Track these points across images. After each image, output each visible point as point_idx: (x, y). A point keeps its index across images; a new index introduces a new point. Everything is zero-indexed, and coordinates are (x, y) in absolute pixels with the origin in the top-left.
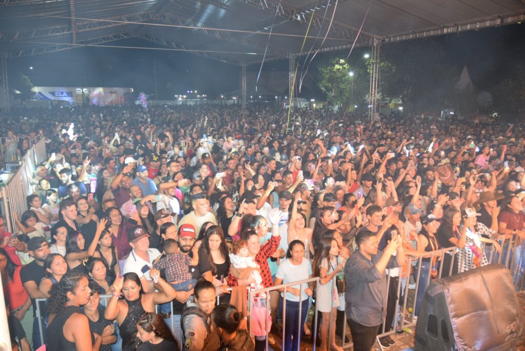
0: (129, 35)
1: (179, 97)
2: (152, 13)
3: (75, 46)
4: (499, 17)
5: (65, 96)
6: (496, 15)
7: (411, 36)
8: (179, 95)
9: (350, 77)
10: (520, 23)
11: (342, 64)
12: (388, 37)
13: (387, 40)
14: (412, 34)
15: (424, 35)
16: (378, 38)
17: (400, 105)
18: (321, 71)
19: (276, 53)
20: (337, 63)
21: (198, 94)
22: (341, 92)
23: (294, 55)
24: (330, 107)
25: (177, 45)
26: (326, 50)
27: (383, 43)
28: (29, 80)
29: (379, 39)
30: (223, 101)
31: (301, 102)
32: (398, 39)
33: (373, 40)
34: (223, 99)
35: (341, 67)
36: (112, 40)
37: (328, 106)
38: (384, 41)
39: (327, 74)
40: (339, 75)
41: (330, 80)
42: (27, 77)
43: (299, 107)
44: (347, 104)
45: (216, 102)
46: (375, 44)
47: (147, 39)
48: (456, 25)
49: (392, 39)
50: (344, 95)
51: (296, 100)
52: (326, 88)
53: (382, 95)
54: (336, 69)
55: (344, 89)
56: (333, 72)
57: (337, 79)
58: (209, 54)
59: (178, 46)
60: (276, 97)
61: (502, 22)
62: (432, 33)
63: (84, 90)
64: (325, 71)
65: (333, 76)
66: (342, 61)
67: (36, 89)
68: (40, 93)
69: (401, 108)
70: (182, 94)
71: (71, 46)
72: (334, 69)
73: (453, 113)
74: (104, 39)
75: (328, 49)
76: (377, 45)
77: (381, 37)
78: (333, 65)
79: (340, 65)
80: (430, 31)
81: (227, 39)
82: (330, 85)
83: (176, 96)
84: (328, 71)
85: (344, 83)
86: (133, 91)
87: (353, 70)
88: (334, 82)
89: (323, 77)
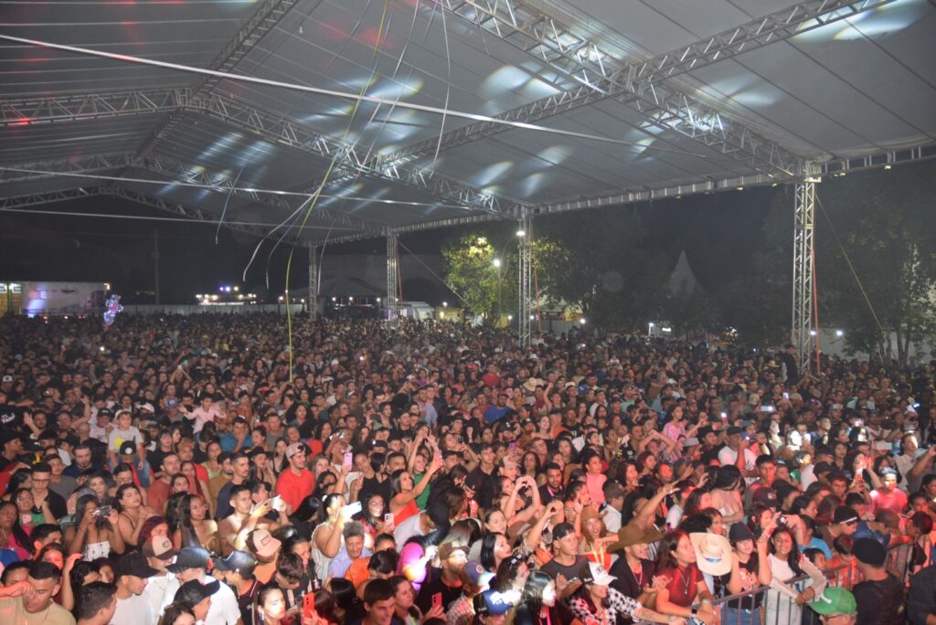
0: (97, 191)
1: (204, 298)
2: (129, 155)
4: (710, 178)
6: (705, 176)
7: (579, 205)
8: (203, 294)
9: (496, 269)
10: (741, 189)
11: (483, 246)
12: (544, 205)
13: (542, 210)
14: (580, 201)
15: (600, 203)
16: (527, 205)
17: (581, 316)
18: (448, 257)
19: (363, 227)
20: (473, 244)
21: (239, 293)
22: (485, 292)
23: (395, 230)
24: (467, 317)
25: (186, 210)
26: (445, 223)
27: (537, 214)
29: (529, 208)
30: (283, 307)
31: (418, 310)
32: (559, 208)
33: (520, 208)
34: (283, 302)
35: (480, 251)
36: (61, 200)
37: (464, 316)
38: (537, 211)
39: (458, 263)
40: (478, 265)
41: (462, 273)
43: (415, 317)
44: (494, 313)
45: (270, 308)
46: (523, 216)
47: (129, 198)
48: (647, 189)
49: (550, 207)
50: (489, 298)
51: (410, 305)
52: (457, 285)
53: (549, 298)
54: (473, 253)
55: (486, 288)
56: (467, 258)
57: (470, 271)
59: (190, 211)
60: (379, 300)
61: (716, 186)
62: (611, 201)
63: (13, 286)
64: (455, 259)
65: (468, 266)
66: (482, 241)
69: (583, 321)
70: (211, 294)
72: (469, 253)
73: (669, 330)
75: (449, 222)
76: (527, 217)
77: (532, 205)
78: (467, 247)
79: (479, 248)
80: (607, 197)
81: (272, 203)
82: (463, 281)
83: (199, 296)
84: (459, 257)
85: (486, 277)
86: (108, 287)
87: (499, 256)
88: (471, 276)
89: (451, 267)
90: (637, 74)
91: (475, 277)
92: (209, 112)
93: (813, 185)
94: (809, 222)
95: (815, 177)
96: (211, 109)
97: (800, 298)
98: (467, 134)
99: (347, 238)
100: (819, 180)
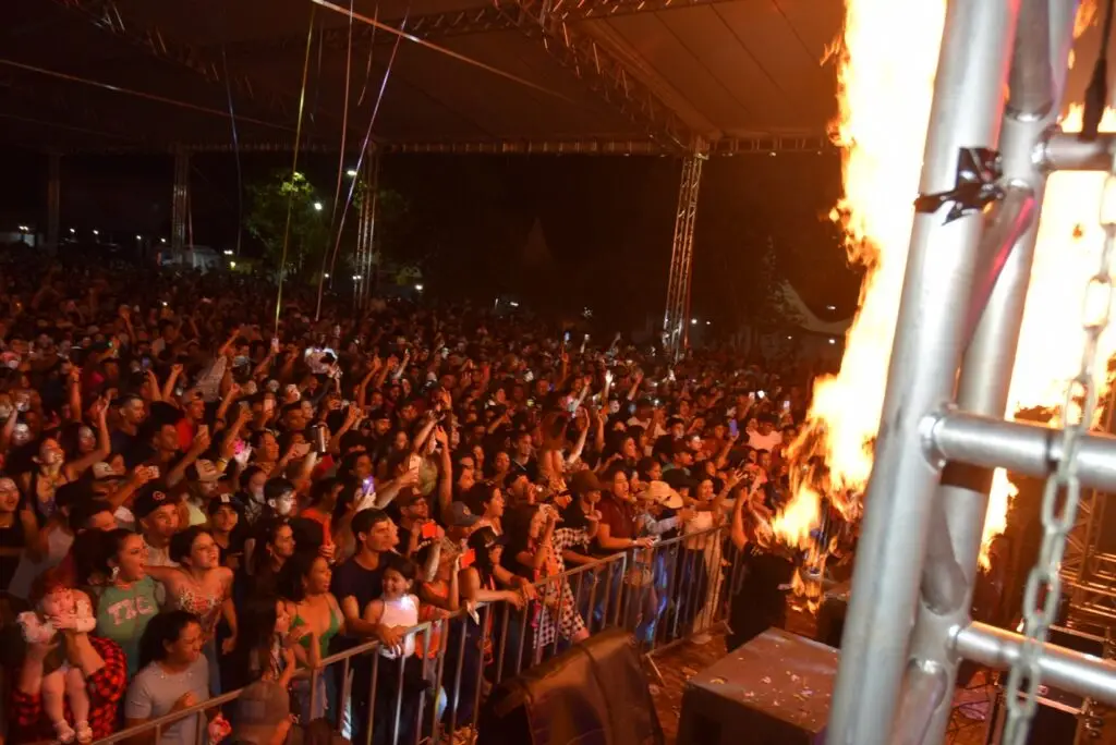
4: (596, 138)
6: (592, 136)
7: (441, 148)
9: (316, 213)
10: (628, 155)
11: (299, 183)
12: (396, 142)
13: (394, 147)
14: (443, 143)
15: (467, 149)
17: (419, 281)
18: (252, 192)
20: (287, 180)
23: (188, 148)
24: (267, 272)
26: (262, 147)
27: (387, 152)
29: (378, 143)
32: (417, 148)
35: (296, 190)
37: (263, 270)
38: (388, 148)
39: (265, 201)
40: (290, 204)
41: (269, 214)
44: (306, 268)
46: (370, 152)
48: (525, 141)
49: (404, 146)
50: (301, 250)
52: (261, 229)
53: (383, 257)
54: (286, 192)
56: (277, 196)
60: (139, 237)
61: (600, 146)
62: (481, 148)
64: (261, 195)
65: (276, 206)
66: (298, 176)
69: (419, 287)
72: (279, 190)
73: (515, 305)
75: (269, 147)
76: (375, 155)
77: (383, 140)
78: (278, 182)
79: (294, 184)
80: (477, 142)
82: (270, 224)
84: (266, 194)
87: (321, 198)
89: (255, 205)
90: (552, 8)
93: (701, 162)
94: (693, 200)
95: (704, 155)
97: (676, 280)
99: (113, 149)
100: (707, 158)
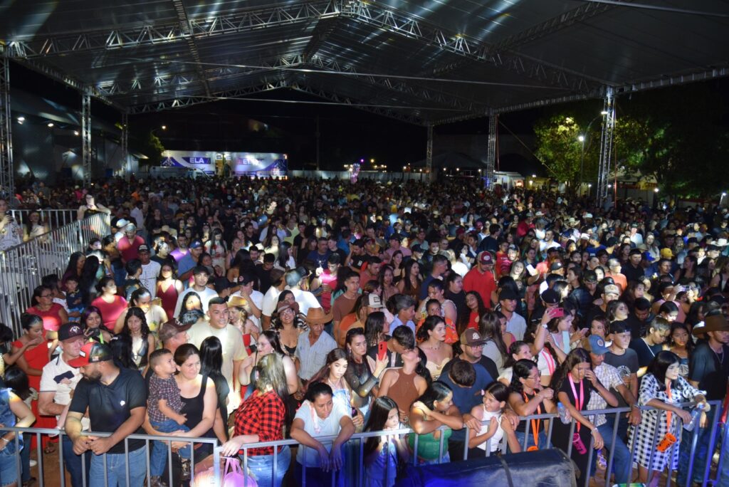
0: (279, 85)
1: (350, 167)
2: (302, 57)
3: (210, 99)
5: (201, 163)
7: (662, 83)
8: (349, 164)
9: (580, 144)
11: (570, 125)
12: (627, 85)
13: (626, 89)
14: (663, 79)
15: (682, 81)
16: (612, 85)
17: (656, 185)
18: (540, 134)
19: (471, 108)
20: (562, 123)
21: (374, 164)
22: (569, 164)
23: (497, 111)
24: (553, 185)
25: (339, 98)
26: (538, 104)
27: (620, 93)
28: (159, 142)
29: (614, 88)
30: (405, 174)
31: (512, 178)
32: (642, 87)
33: (606, 89)
34: (407, 171)
35: (568, 129)
37: (550, 184)
38: (622, 90)
39: (548, 139)
40: (565, 141)
41: (551, 147)
42: (157, 138)
43: (508, 184)
44: (576, 181)
45: (398, 175)
46: (608, 95)
47: (301, 90)
49: (633, 87)
50: (572, 170)
51: (506, 175)
52: (545, 157)
53: (626, 170)
54: (561, 131)
55: (570, 160)
56: (556, 135)
57: (559, 146)
58: (382, 110)
59: (342, 99)
60: (480, 171)
62: (693, 78)
63: (226, 155)
64: (546, 134)
65: (556, 142)
66: (569, 120)
67: (168, 154)
68: (172, 159)
69: (657, 190)
70: (354, 164)
71: (205, 99)
72: (557, 131)
74: (247, 90)
75: (542, 102)
76: (612, 96)
77: (618, 85)
78: (556, 126)
79: (567, 126)
80: (690, 74)
81: (401, 89)
82: (551, 154)
83: (345, 166)
85: (572, 151)
86: (286, 158)
87: (583, 133)
88: (558, 151)
89: (542, 143)
91: (561, 151)
92: (357, 16)
96: (358, 13)
98: (562, 20)
99: (456, 118)
